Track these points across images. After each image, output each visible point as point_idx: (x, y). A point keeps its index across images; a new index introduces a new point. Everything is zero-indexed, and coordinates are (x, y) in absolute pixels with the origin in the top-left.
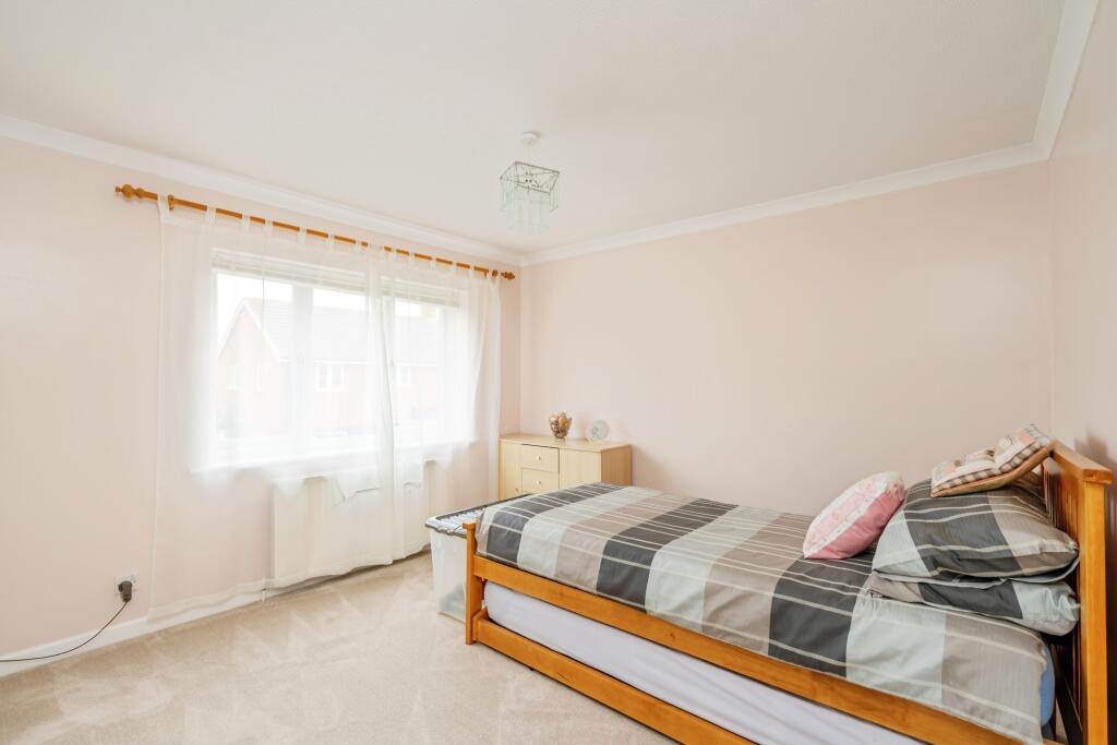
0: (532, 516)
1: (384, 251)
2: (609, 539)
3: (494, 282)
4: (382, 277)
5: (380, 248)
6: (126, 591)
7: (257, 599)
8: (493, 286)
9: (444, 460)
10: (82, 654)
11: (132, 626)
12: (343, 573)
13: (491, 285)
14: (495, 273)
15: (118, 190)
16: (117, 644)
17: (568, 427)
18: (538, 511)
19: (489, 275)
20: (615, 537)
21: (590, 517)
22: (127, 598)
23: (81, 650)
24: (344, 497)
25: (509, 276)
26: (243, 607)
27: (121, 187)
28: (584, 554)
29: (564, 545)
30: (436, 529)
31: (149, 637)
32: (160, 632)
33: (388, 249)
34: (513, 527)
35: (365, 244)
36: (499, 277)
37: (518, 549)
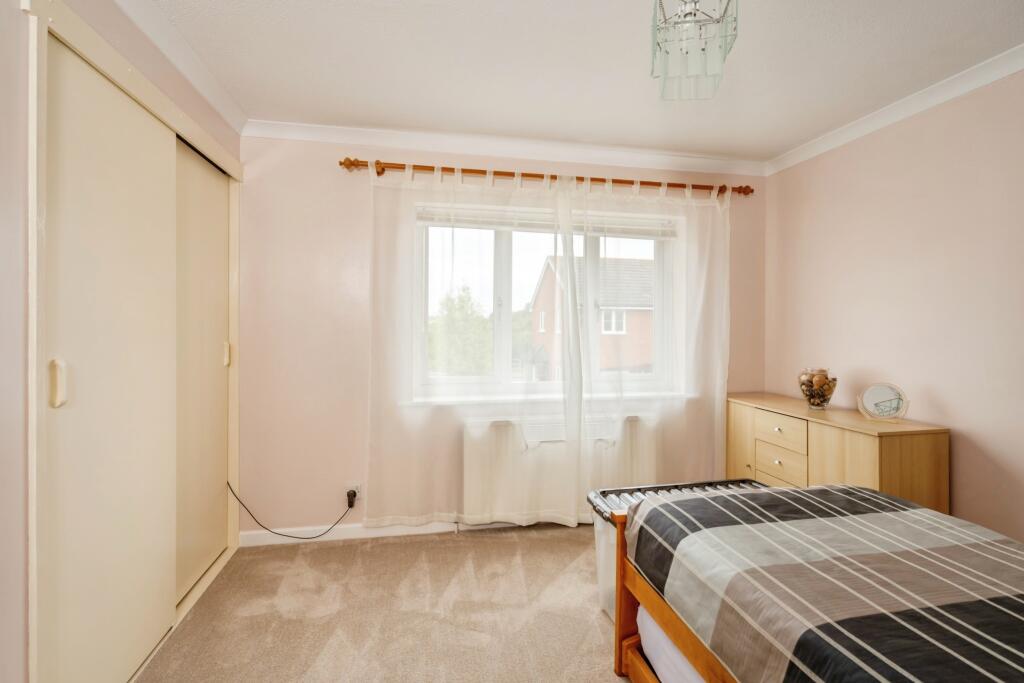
0: (695, 529)
1: (575, 181)
2: (811, 626)
3: (722, 202)
4: (574, 211)
5: (572, 179)
6: (352, 497)
7: (450, 530)
8: (720, 208)
9: (651, 418)
10: (321, 542)
11: (353, 529)
12: (524, 524)
13: (717, 204)
14: (722, 190)
15: (341, 164)
16: (345, 541)
17: (831, 390)
18: (709, 524)
19: (715, 193)
20: (826, 628)
21: (799, 560)
22: (351, 504)
23: (319, 539)
24: (527, 447)
25: (746, 191)
26: (439, 534)
27: (343, 161)
28: (757, 637)
29: (729, 600)
30: (594, 507)
31: (364, 542)
32: (373, 539)
33: (580, 179)
34: (665, 540)
35: (554, 177)
36: (728, 194)
37: (667, 575)
